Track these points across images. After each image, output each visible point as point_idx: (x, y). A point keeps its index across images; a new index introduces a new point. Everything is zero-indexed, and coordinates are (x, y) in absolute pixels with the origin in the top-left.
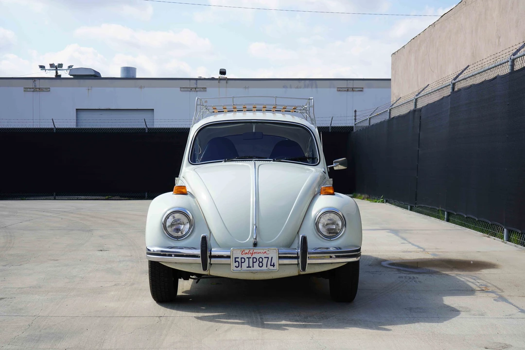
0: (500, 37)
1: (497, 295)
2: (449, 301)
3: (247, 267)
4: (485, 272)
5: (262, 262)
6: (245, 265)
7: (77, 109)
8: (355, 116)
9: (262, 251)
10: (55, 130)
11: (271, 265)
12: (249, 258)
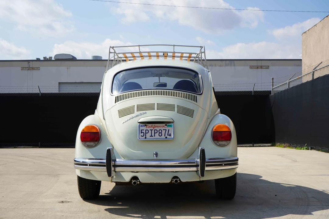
7: (59, 83)
10: (40, 94)
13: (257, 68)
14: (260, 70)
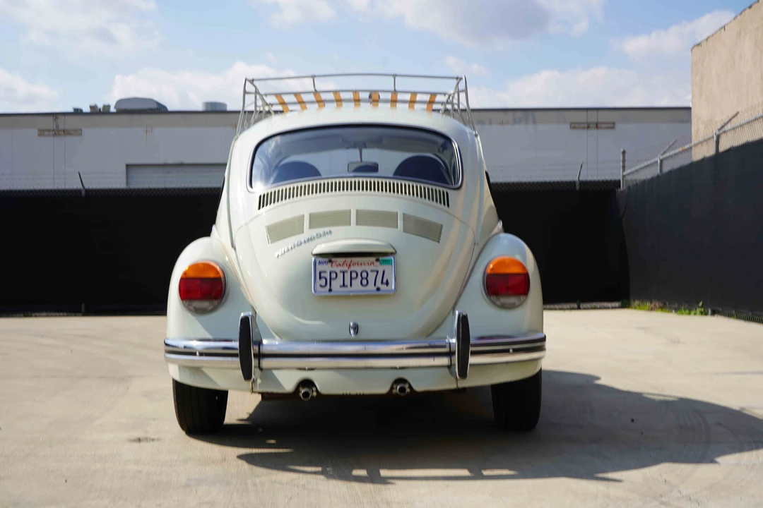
13: (588, 127)
14: (593, 132)
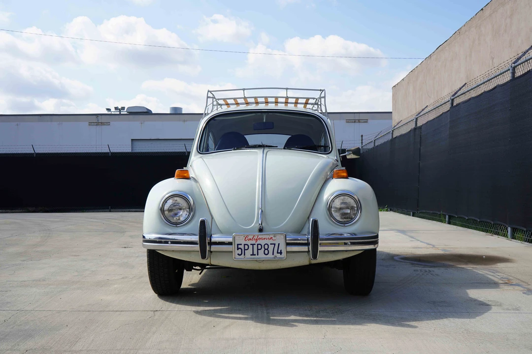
0: (493, 58)
1: (525, 288)
2: (474, 294)
3: (251, 255)
4: (500, 266)
5: (267, 249)
6: (249, 253)
7: (132, 140)
8: (362, 140)
9: (267, 237)
10: (110, 154)
11: (278, 253)
12: (253, 245)
13: (355, 122)
14: (357, 124)
